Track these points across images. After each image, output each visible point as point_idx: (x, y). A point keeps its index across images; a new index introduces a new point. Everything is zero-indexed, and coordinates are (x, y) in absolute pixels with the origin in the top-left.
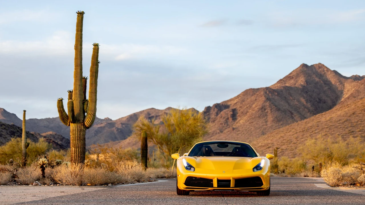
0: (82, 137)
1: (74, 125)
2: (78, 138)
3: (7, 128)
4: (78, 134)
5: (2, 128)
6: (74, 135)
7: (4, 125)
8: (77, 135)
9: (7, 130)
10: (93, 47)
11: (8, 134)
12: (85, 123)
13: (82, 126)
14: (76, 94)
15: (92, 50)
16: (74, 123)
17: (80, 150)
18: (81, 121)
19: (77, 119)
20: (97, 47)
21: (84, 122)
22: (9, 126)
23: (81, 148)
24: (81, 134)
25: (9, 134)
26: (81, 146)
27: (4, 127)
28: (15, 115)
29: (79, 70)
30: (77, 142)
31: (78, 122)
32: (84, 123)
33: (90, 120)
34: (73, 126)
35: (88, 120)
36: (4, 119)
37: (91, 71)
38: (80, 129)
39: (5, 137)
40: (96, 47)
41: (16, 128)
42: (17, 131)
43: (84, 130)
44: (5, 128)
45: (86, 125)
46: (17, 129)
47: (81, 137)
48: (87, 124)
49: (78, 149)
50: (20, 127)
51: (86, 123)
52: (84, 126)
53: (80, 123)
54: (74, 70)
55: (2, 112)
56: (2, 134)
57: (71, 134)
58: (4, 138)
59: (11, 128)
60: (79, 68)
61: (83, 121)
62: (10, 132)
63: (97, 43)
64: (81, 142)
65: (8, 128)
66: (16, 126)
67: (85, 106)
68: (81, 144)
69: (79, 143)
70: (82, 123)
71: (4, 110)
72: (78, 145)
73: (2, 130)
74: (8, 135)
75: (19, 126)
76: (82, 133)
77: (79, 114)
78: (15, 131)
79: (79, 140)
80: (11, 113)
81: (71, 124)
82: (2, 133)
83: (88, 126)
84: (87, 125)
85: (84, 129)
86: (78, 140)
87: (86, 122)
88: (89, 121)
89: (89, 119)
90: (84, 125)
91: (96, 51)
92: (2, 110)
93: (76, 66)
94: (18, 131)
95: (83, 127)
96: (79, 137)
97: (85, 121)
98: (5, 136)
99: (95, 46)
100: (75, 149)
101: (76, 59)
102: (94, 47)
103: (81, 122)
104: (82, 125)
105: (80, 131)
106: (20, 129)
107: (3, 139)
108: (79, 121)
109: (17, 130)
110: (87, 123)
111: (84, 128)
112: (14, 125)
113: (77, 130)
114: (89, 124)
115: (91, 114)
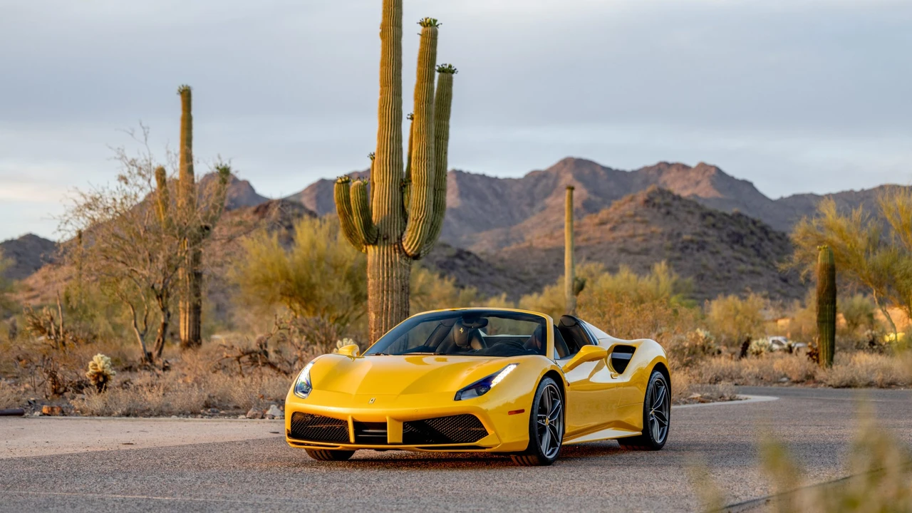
0: (397, 283)
1: (375, 252)
2: (385, 287)
3: (720, 225)
4: (385, 275)
5: (705, 223)
6: (375, 280)
7: (710, 214)
8: (383, 278)
9: (719, 229)
10: (420, 29)
11: (722, 241)
12: (404, 244)
13: (395, 253)
14: (381, 162)
15: (419, 38)
16: (375, 243)
17: (389, 321)
18: (394, 239)
19: (383, 233)
20: (429, 29)
21: (401, 241)
22: (725, 218)
23: (392, 314)
24: (394, 275)
25: (727, 243)
26: (392, 308)
27: (711, 220)
28: (750, 184)
29: (390, 97)
30: (383, 298)
31: (386, 242)
32: (402, 245)
33: (414, 234)
34: (372, 252)
35: (410, 235)
36: (720, 196)
37: (416, 98)
38: (392, 262)
39: (714, 250)
40: (430, 29)
41: (747, 224)
42: (749, 231)
43: (402, 264)
44: (714, 225)
45: (406, 248)
46: (751, 225)
47: (392, 283)
48: (410, 248)
49: (383, 317)
50: (759, 221)
51: (407, 245)
52: (400, 252)
53: (391, 244)
54: (378, 97)
55: (713, 176)
56: (704, 242)
57: (369, 276)
58: (713, 253)
59: (732, 225)
60: (390, 89)
61: (398, 239)
62: (729, 236)
64: (392, 297)
65: (724, 223)
66: (747, 217)
67: (406, 197)
68: (392, 303)
69: (387, 299)
70: (394, 245)
71: (719, 171)
72: (384, 307)
73: (706, 230)
74: (724, 245)
75: (757, 219)
76: (396, 273)
77: (386, 221)
78: (743, 232)
79: (388, 291)
80: (738, 180)
81: (368, 247)
82: (706, 239)
83: (413, 253)
84: (409, 251)
85: (403, 262)
86: (385, 292)
87: (405, 240)
88: (413, 239)
89: (412, 233)
90: (401, 250)
91: (428, 41)
92: (713, 171)
93: (384, 84)
94: (752, 233)
95: (397, 254)
96: (388, 285)
97: (403, 239)
98: (714, 246)
99: (425, 26)
100: (376, 317)
101: (383, 64)
102: (423, 31)
103: (393, 242)
104: (395, 249)
105: (392, 266)
106: (758, 225)
107: (709, 256)
108: (387, 238)
109: (749, 228)
110: (410, 244)
111: (401, 257)
112: (740, 215)
113: (383, 262)
114: (412, 247)
115: (417, 220)
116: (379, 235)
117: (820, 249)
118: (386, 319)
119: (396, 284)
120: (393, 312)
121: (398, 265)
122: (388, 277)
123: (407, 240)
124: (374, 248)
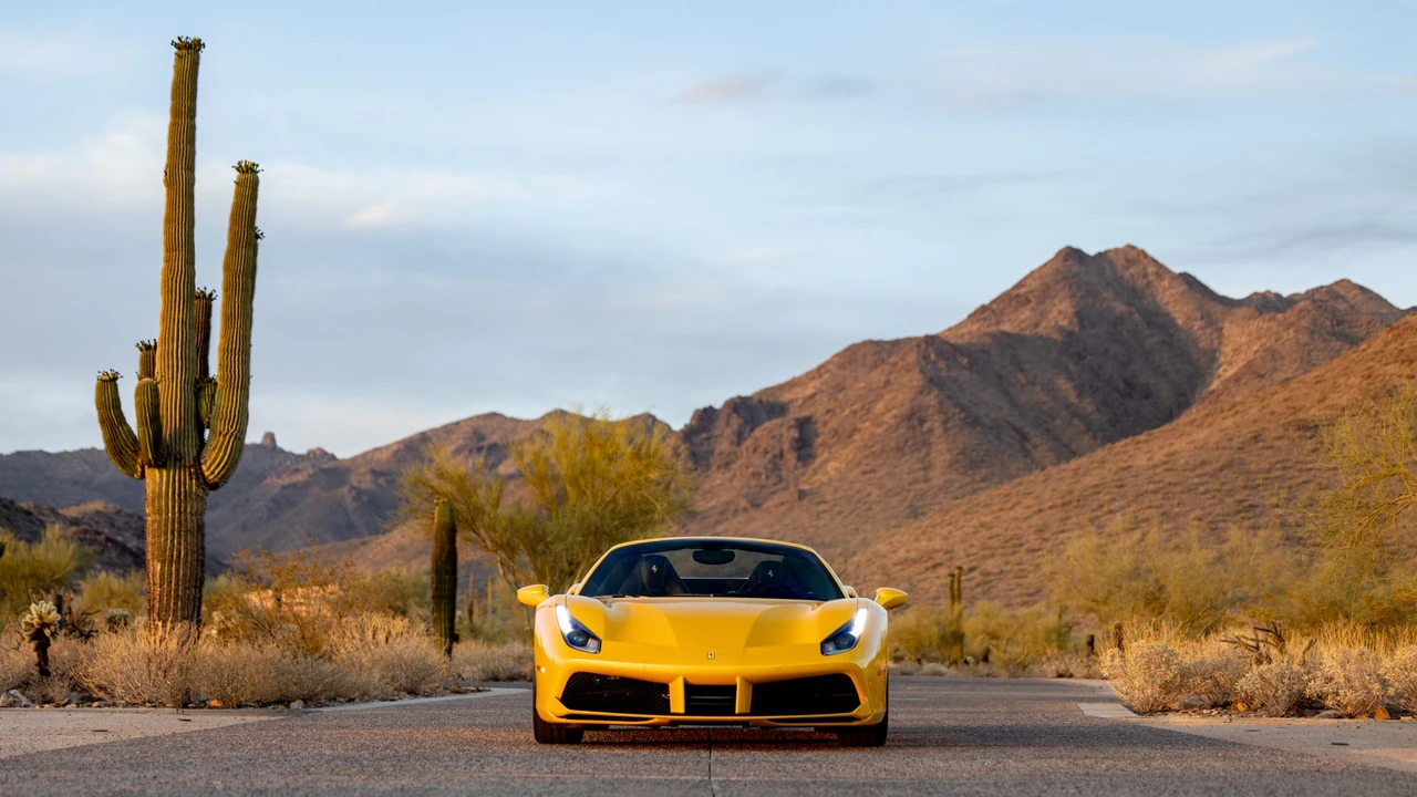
0: (192, 521)
1: (161, 477)
2: (176, 525)
4: (176, 510)
6: (160, 515)
8: (174, 514)
10: (235, 174)
12: (204, 468)
13: (191, 479)
14: (167, 355)
15: (234, 186)
16: (160, 466)
17: (181, 572)
18: (189, 461)
19: (174, 452)
20: (249, 176)
21: (200, 464)
23: (185, 564)
24: (189, 510)
26: (186, 554)
29: (180, 264)
30: (172, 541)
31: (178, 464)
32: (201, 469)
33: (221, 454)
34: (154, 478)
35: (214, 455)
37: (227, 268)
38: (185, 492)
40: (248, 178)
43: (199, 495)
45: (207, 474)
47: (186, 520)
48: (212, 473)
49: (174, 568)
51: (208, 469)
52: (197, 479)
53: (185, 467)
54: (161, 264)
57: (148, 510)
60: (181, 256)
61: (194, 460)
63: (251, 160)
64: (186, 540)
67: (204, 403)
68: (186, 548)
69: (179, 543)
70: (190, 467)
72: (175, 553)
76: (192, 508)
77: (179, 435)
79: (179, 532)
81: (148, 471)
83: (216, 480)
84: (211, 477)
85: (201, 492)
86: (176, 534)
87: (205, 462)
88: (218, 460)
89: (218, 454)
90: (200, 475)
91: (248, 192)
93: (170, 248)
95: (194, 481)
96: (180, 523)
97: (202, 461)
99: (243, 172)
100: (163, 568)
101: (169, 220)
102: (239, 178)
103: (187, 464)
104: (190, 474)
105: (185, 497)
108: (180, 460)
110: (212, 468)
111: (198, 486)
113: (174, 492)
114: (216, 472)
115: (226, 435)
116: (169, 454)
117: (437, 504)
118: (178, 570)
119: (191, 524)
120: (187, 561)
121: (194, 497)
122: (180, 512)
123: (208, 463)
124: (161, 473)
